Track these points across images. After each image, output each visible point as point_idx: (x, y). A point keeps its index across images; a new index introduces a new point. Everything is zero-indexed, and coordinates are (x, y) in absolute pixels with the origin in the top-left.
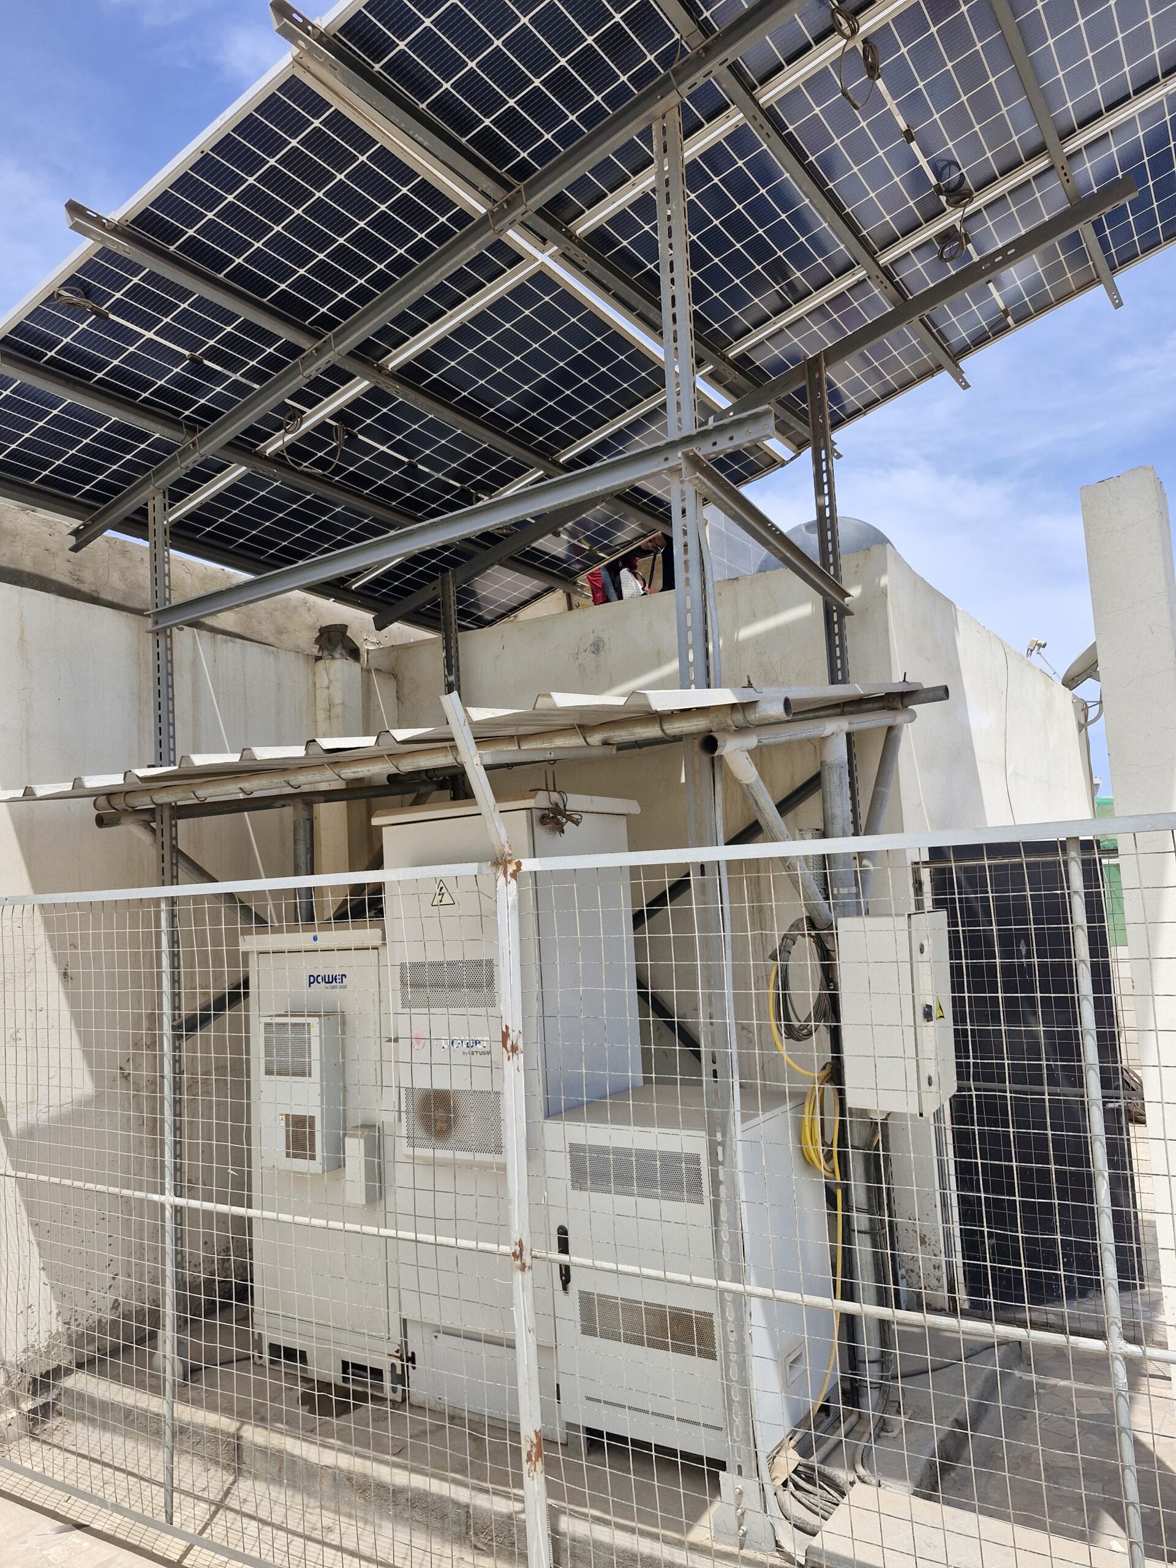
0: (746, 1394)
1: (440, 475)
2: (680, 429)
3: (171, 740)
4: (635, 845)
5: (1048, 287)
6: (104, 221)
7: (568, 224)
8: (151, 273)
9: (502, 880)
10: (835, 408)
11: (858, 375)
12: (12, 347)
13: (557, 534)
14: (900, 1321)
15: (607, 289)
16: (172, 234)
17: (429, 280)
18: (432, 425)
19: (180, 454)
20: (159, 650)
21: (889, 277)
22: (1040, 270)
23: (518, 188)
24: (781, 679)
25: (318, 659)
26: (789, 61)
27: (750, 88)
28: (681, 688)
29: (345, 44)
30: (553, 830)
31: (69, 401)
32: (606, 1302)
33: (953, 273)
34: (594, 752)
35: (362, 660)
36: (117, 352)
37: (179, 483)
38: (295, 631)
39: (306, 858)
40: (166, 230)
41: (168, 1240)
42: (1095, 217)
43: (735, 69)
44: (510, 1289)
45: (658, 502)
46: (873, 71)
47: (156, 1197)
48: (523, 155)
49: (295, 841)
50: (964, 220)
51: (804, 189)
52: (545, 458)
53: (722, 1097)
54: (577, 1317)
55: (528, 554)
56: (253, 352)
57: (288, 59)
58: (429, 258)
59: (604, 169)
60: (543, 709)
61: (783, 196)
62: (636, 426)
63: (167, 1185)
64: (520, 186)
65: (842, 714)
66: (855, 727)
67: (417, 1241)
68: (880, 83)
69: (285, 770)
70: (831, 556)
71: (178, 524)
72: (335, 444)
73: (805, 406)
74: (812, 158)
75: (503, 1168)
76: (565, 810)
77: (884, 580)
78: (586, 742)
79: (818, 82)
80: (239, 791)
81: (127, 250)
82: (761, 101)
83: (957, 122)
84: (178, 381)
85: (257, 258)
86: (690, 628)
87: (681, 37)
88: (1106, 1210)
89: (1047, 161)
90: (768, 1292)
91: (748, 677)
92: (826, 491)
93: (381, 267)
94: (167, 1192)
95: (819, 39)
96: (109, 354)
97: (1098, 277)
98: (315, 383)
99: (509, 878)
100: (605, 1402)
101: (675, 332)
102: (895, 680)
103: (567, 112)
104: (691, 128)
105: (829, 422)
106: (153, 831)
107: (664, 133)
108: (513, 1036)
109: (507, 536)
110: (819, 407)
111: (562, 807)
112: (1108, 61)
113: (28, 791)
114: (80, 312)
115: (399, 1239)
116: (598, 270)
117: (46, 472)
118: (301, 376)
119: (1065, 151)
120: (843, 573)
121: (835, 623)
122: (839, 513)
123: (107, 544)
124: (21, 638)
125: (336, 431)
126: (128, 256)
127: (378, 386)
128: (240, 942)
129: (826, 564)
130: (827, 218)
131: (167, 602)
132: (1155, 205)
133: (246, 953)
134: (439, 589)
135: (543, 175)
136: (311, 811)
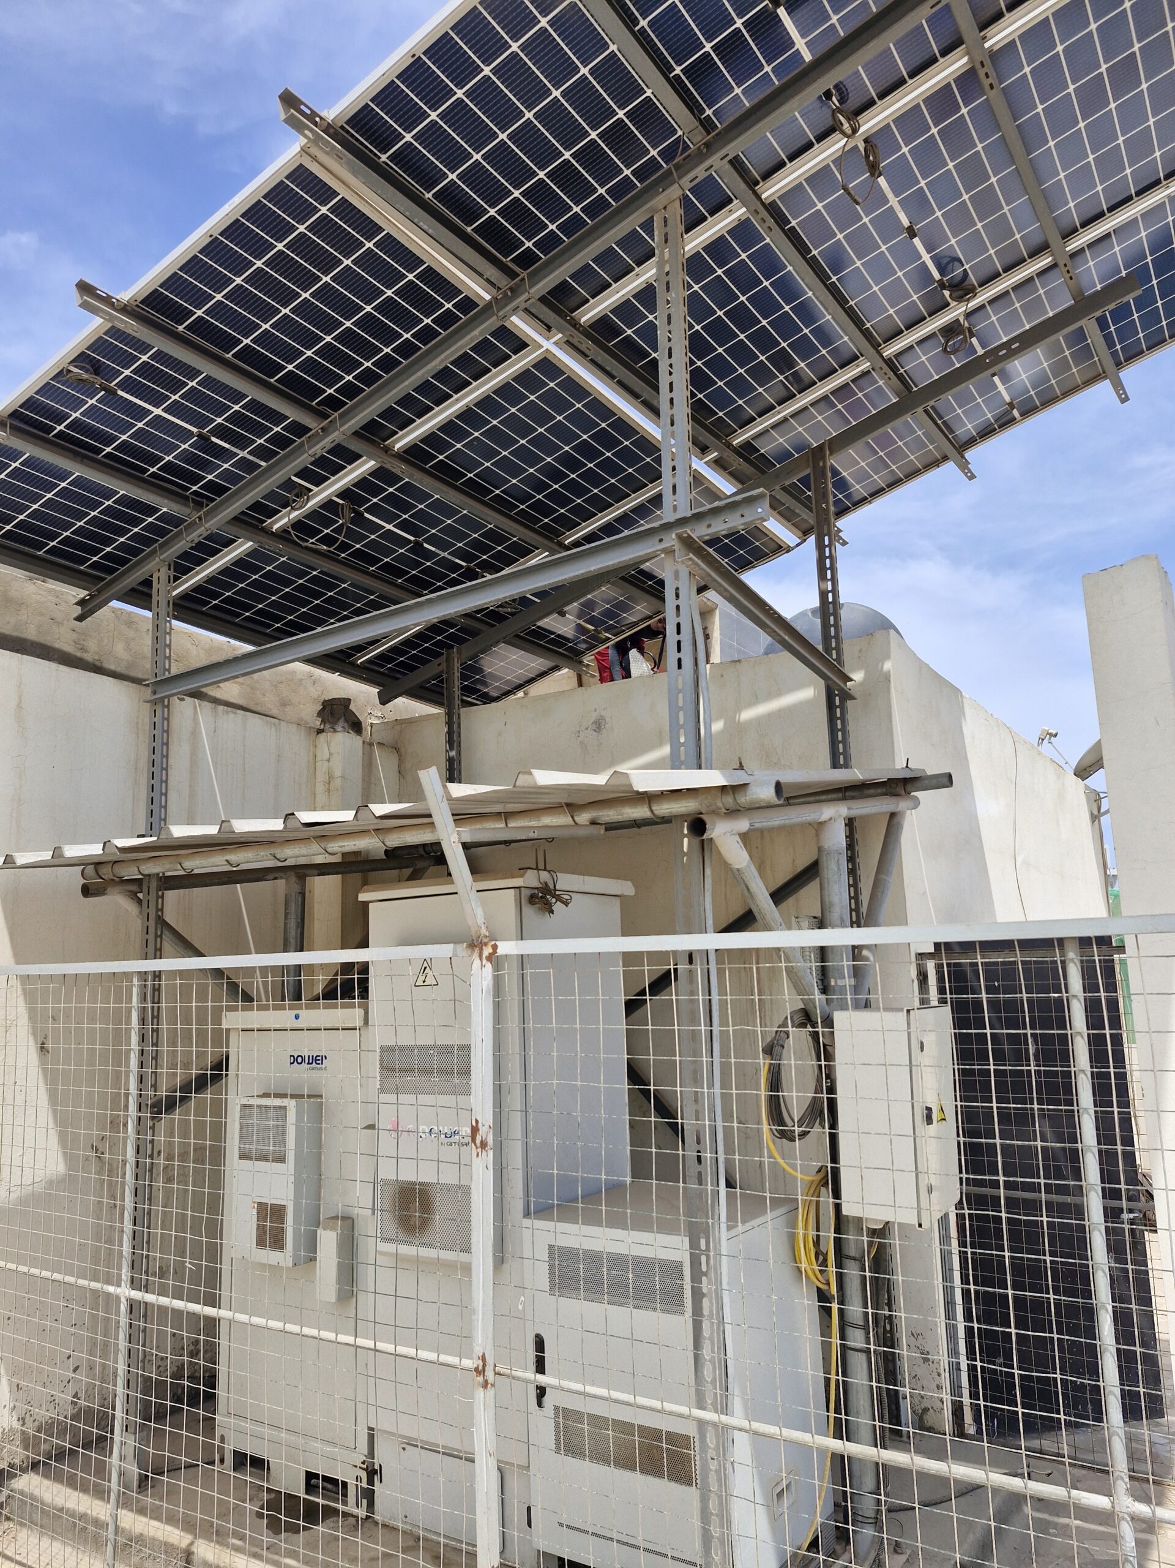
1: (446, 554)
2: (674, 512)
3: (163, 810)
4: (627, 931)
5: (1053, 382)
6: (114, 300)
7: (572, 313)
8: (159, 352)
9: (477, 963)
10: (840, 496)
11: (863, 464)
12: (21, 420)
13: (562, 614)
15: (612, 376)
16: (181, 315)
17: (433, 364)
18: (438, 505)
19: (186, 528)
20: (156, 720)
21: (894, 369)
22: (1045, 365)
23: (522, 275)
24: (783, 762)
25: (320, 731)
26: (792, 157)
27: (752, 184)
28: (672, 769)
29: (352, 136)
30: (542, 910)
31: (77, 474)
33: (958, 365)
34: (581, 832)
35: (364, 733)
36: (125, 427)
37: (185, 556)
38: (299, 703)
39: (296, 932)
40: (175, 311)
41: (122, 1336)
42: (1098, 314)
43: (736, 163)
44: (470, 1406)
46: (874, 169)
47: (111, 1289)
48: (529, 244)
49: (286, 915)
50: (968, 315)
51: (808, 282)
52: (551, 539)
55: (533, 633)
56: (261, 431)
57: (296, 148)
58: (433, 342)
59: (606, 258)
60: (525, 787)
61: (786, 289)
62: (640, 510)
63: (123, 1277)
64: (524, 274)
65: (844, 798)
66: (854, 813)
67: (376, 1350)
68: (882, 181)
69: (272, 842)
70: (833, 640)
71: (185, 596)
72: (341, 522)
73: (809, 493)
74: (815, 253)
75: (467, 1268)
76: (555, 890)
77: (887, 666)
78: (574, 820)
79: (820, 179)
80: (226, 863)
81: (135, 329)
82: (764, 196)
83: (960, 219)
84: (186, 457)
85: (265, 339)
86: (681, 709)
87: (684, 133)
88: (1110, 1348)
89: (1050, 259)
91: (740, 759)
92: (829, 576)
93: (387, 350)
94: (123, 1283)
95: (820, 138)
96: (118, 429)
97: (1104, 373)
98: (320, 461)
99: (484, 961)
101: (672, 415)
102: (898, 766)
103: (571, 204)
104: (693, 222)
105: (833, 509)
106: (140, 901)
107: (666, 223)
108: (483, 1131)
109: (512, 614)
110: (823, 495)
111: (552, 887)
112: (1109, 164)
113: (9, 859)
114: (90, 388)
116: (602, 357)
117: (54, 543)
118: (306, 455)
119: (1067, 249)
120: (846, 657)
121: (838, 707)
122: (842, 600)
123: (113, 615)
124: (19, 706)
125: (342, 509)
126: (135, 334)
127: (384, 465)
128: (224, 1021)
129: (828, 648)
130: (830, 311)
131: (167, 673)
132: (1159, 303)
133: (228, 1030)
134: (444, 665)
135: (547, 264)
136: (303, 886)
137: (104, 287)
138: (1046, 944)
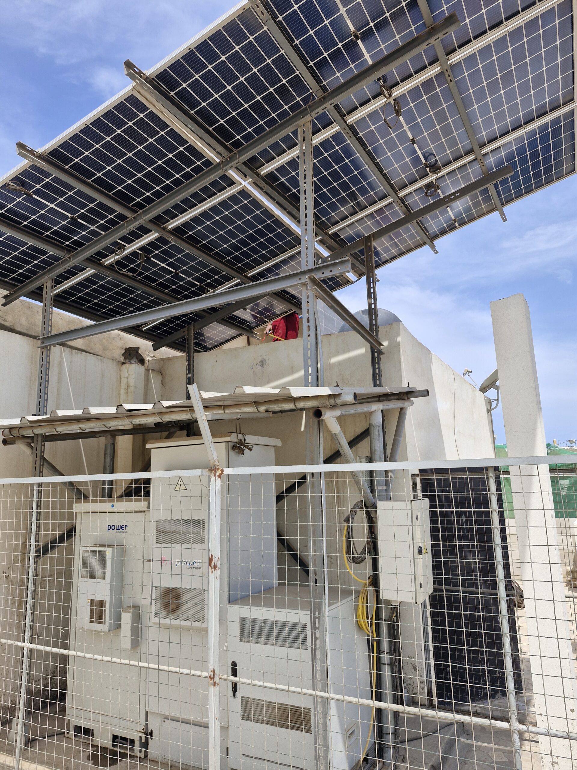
0: (327, 752)
1: (190, 279)
2: (307, 266)
3: (46, 402)
4: (278, 463)
5: (474, 211)
6: (35, 152)
7: (257, 169)
8: (55, 177)
9: (213, 478)
10: (377, 259)
11: (387, 245)
13: (245, 309)
14: (407, 712)
15: (274, 199)
16: (67, 160)
17: (191, 190)
18: (187, 256)
19: (62, 262)
20: (43, 356)
21: (403, 202)
22: (470, 203)
23: (235, 151)
24: (350, 383)
25: (123, 363)
26: (361, 105)
27: (343, 116)
28: (305, 386)
29: (158, 83)
30: (238, 453)
31: (8, 234)
32: (258, 703)
33: (432, 202)
34: (262, 415)
35: (145, 364)
36: (35, 212)
37: (60, 276)
38: (113, 349)
39: (110, 464)
40: (65, 159)
41: (24, 667)
42: (495, 182)
43: (337, 107)
44: (207, 696)
45: (293, 297)
46: (398, 113)
47: (19, 644)
48: (238, 137)
49: (105, 455)
50: (437, 179)
51: (366, 161)
52: (241, 274)
53: (319, 593)
54: (240, 710)
55: (230, 318)
56: (103, 217)
57: (130, 87)
58: (191, 180)
59: (276, 146)
60: (238, 394)
61: (356, 164)
62: (285, 262)
63: (26, 637)
65: (379, 401)
66: (386, 407)
67: (159, 670)
68: (401, 118)
69: (103, 419)
70: (374, 326)
71: (58, 295)
72: (139, 262)
73: (363, 257)
74: (370, 148)
75: (206, 630)
76: (245, 443)
77: (399, 339)
78: (257, 410)
79: (373, 116)
80: (79, 429)
81: (45, 166)
82: (348, 122)
83: (435, 137)
84: (64, 228)
85: (108, 174)
86: (309, 358)
87: (313, 92)
88: (509, 654)
89: (474, 156)
90: (341, 697)
91: (337, 382)
92: (372, 297)
93: (168, 182)
94: (26, 641)
95: (374, 97)
96: (31, 213)
97: (496, 208)
98: (132, 233)
99: (217, 478)
100: (255, 758)
101: (306, 222)
102: (404, 386)
103: (259, 120)
104: (316, 131)
105: (374, 265)
106: (32, 448)
107: (304, 133)
108: (215, 560)
110: (370, 258)
111: (243, 441)
112: (500, 116)
114: (18, 193)
115: (149, 668)
116: (270, 191)
118: (126, 230)
119: (482, 152)
120: (380, 335)
121: (376, 357)
122: (378, 307)
123: (20, 303)
125: (141, 255)
126: (45, 169)
127: (163, 236)
128: (74, 507)
129: (372, 330)
130: (376, 175)
131: (49, 333)
132: (521, 178)
133: (76, 513)
134: (186, 332)
135: (247, 147)
136: (114, 440)
137: (30, 145)
138: (480, 470)
